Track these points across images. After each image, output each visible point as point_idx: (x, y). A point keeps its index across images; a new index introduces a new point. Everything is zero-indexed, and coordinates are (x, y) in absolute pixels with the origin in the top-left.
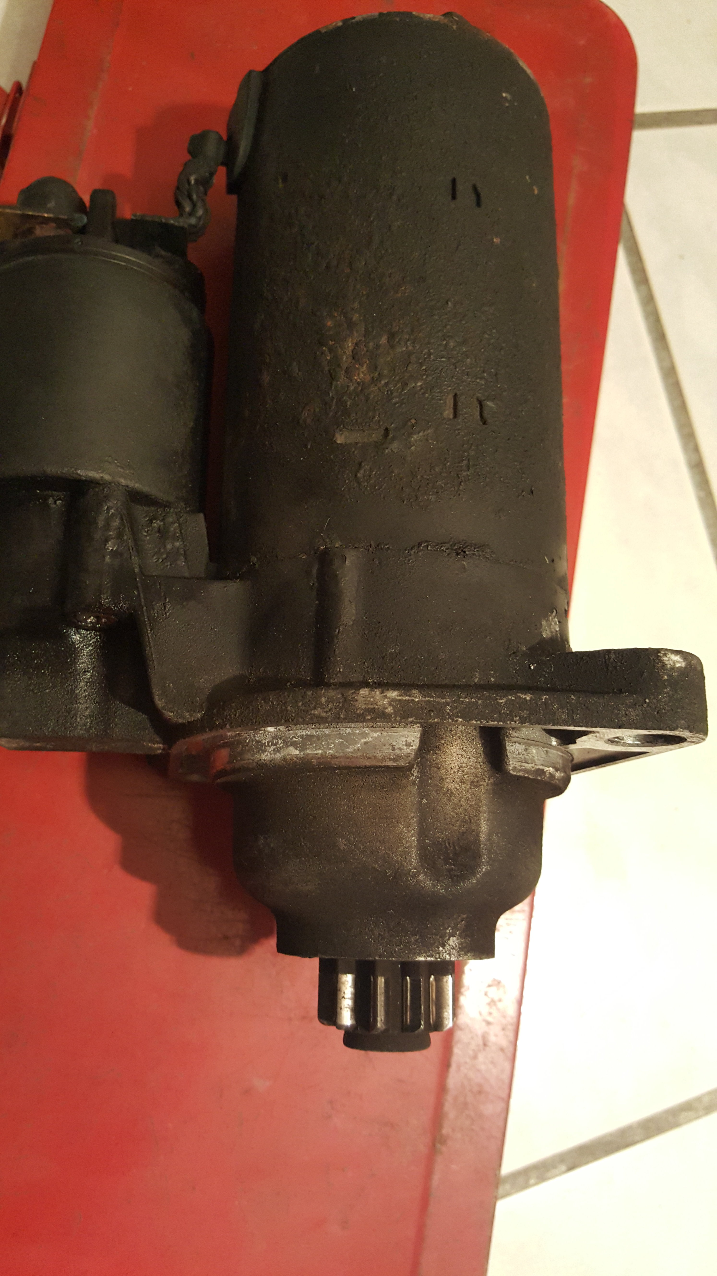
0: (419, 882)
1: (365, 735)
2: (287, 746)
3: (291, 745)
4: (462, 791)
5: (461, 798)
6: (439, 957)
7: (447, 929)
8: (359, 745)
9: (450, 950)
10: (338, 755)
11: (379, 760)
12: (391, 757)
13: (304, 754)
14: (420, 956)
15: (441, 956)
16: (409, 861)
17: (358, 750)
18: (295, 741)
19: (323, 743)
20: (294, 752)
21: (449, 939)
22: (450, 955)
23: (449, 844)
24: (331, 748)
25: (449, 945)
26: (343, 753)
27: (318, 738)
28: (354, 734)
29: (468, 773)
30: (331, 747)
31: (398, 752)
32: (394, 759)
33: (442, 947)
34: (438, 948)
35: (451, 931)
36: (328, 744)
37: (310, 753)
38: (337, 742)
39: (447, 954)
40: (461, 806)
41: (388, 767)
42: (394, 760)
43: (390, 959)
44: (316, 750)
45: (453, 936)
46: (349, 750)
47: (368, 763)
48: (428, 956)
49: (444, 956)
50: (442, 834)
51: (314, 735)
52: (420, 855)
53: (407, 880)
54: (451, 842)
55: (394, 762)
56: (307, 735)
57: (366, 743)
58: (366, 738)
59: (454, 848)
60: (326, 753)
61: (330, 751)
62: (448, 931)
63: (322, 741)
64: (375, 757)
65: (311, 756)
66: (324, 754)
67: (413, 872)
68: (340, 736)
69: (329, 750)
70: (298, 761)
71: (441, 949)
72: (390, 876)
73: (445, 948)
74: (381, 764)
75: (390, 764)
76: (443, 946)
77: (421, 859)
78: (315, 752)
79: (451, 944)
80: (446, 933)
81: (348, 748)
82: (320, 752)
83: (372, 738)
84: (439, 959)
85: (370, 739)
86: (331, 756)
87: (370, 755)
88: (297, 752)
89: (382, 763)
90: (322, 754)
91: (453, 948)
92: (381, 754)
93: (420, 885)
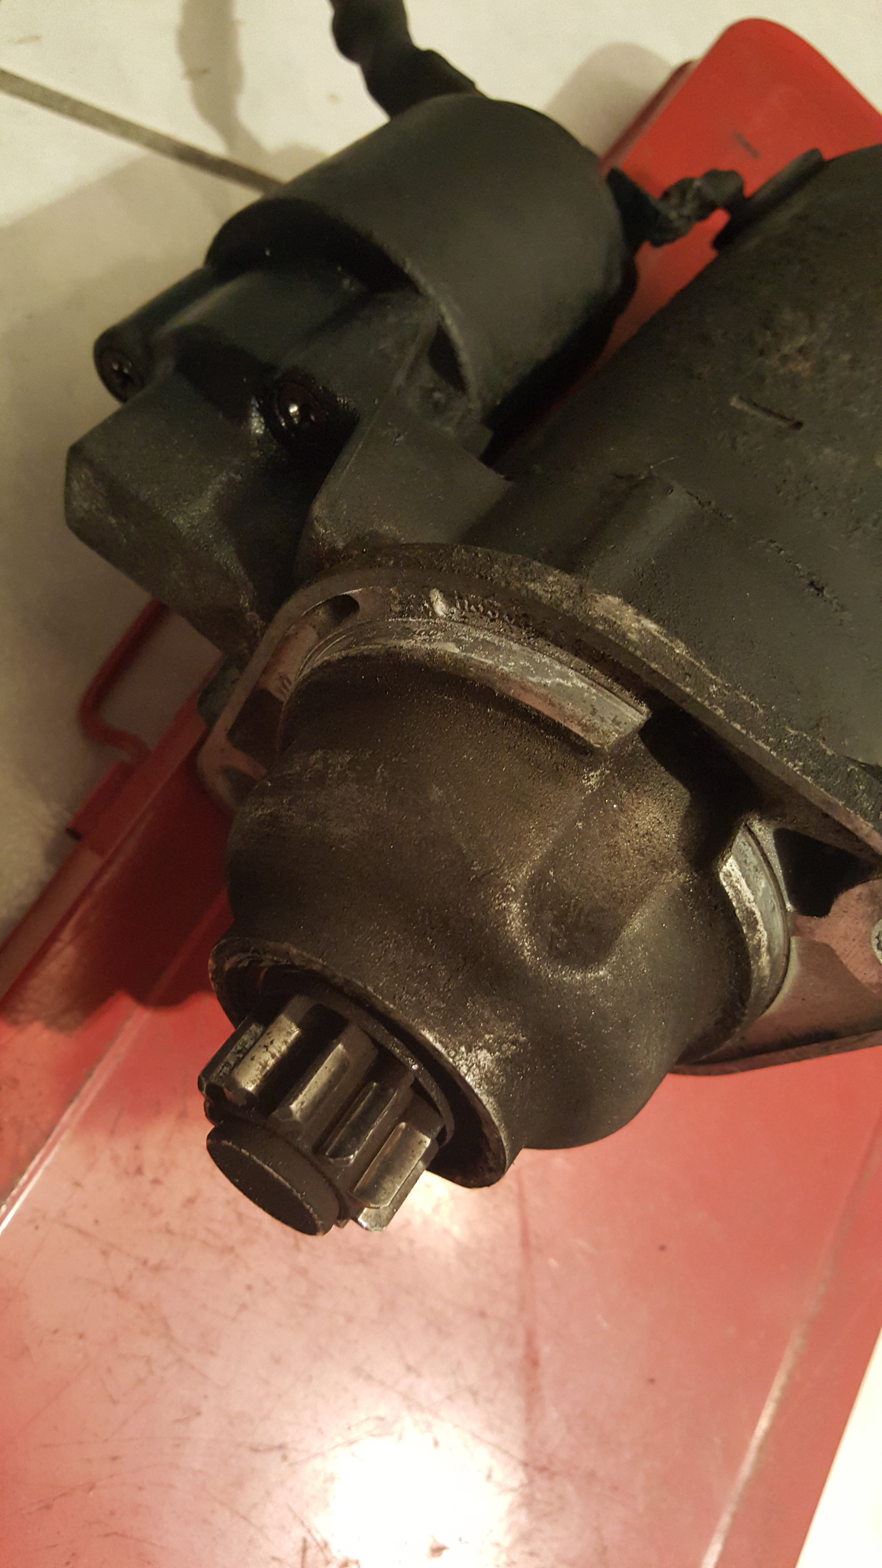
0: (507, 909)
1: (565, 676)
2: (447, 641)
3: (454, 641)
4: (632, 861)
5: (627, 868)
6: (453, 1058)
7: (489, 1033)
8: (550, 682)
9: (473, 1065)
10: (512, 677)
11: (563, 715)
12: (584, 721)
13: (464, 656)
14: (430, 1031)
15: (457, 1058)
16: (513, 871)
17: (545, 685)
18: (463, 640)
19: (501, 656)
20: (453, 649)
21: (481, 1048)
22: (469, 1070)
23: (575, 906)
24: (508, 665)
25: (476, 1057)
26: (522, 678)
27: (498, 648)
28: (551, 667)
29: (654, 848)
30: (510, 664)
31: (597, 721)
32: (585, 725)
33: (466, 1048)
34: (461, 1045)
35: (491, 1041)
36: (508, 660)
37: (476, 657)
38: (522, 663)
39: (467, 1065)
40: (622, 877)
41: (568, 731)
42: (586, 728)
43: (387, 1003)
44: (486, 657)
45: (489, 1051)
46: (532, 679)
47: (547, 711)
48: (440, 1042)
49: (461, 1062)
50: (575, 886)
51: (494, 644)
52: (532, 877)
53: (494, 894)
54: (580, 905)
55: (583, 730)
56: (484, 640)
57: (559, 684)
58: (564, 680)
59: (579, 915)
60: (497, 667)
61: (505, 668)
62: (487, 1037)
63: (502, 653)
64: (561, 708)
65: (473, 661)
66: (493, 667)
67: (508, 890)
68: (531, 660)
69: (504, 665)
70: (450, 661)
71: (463, 1049)
72: (473, 872)
73: (469, 1054)
74: (562, 722)
75: (576, 729)
76: (469, 1050)
77: (531, 884)
78: (483, 660)
79: (479, 1057)
80: (483, 1036)
81: (533, 676)
82: (490, 662)
83: (572, 684)
84: (451, 1060)
85: (570, 684)
86: (502, 674)
87: (556, 701)
88: (457, 651)
89: (565, 721)
90: (490, 666)
91: (478, 1066)
92: (573, 708)
93: (504, 917)
